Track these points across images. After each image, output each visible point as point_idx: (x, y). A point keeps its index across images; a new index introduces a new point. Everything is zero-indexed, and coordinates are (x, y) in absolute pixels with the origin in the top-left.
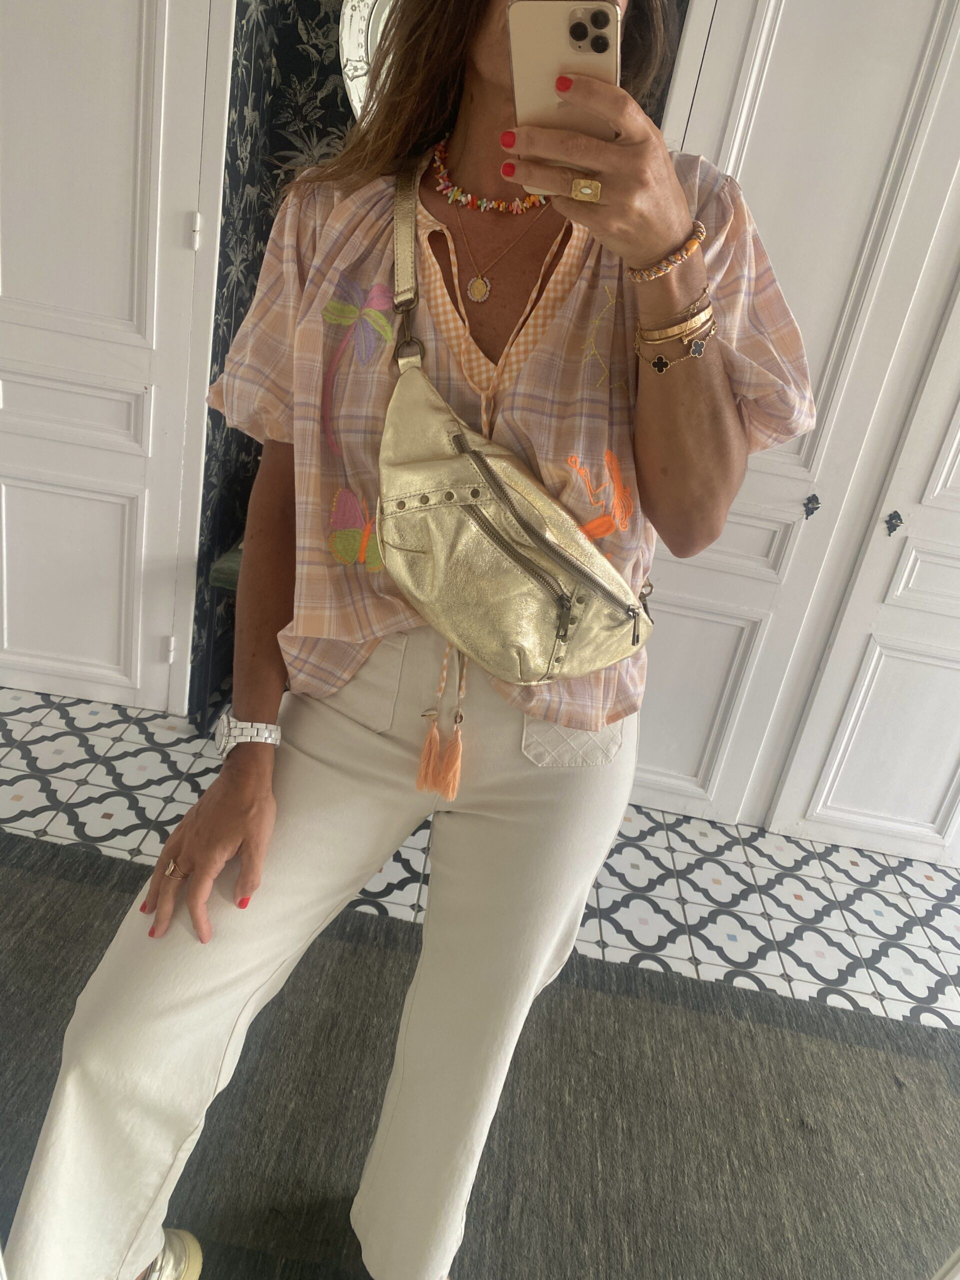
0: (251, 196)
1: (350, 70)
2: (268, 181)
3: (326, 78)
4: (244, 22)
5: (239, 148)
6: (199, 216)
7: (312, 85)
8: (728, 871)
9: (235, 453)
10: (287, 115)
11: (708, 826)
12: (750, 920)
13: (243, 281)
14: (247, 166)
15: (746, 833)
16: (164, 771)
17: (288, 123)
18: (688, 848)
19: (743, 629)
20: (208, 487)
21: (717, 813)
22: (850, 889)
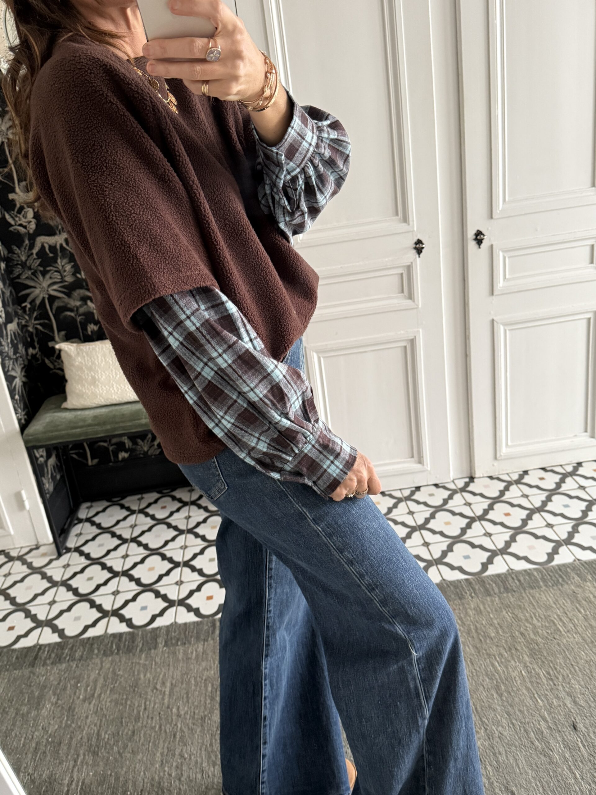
8: (454, 514)
9: (24, 350)
11: (434, 487)
12: (477, 542)
15: (460, 484)
16: (45, 584)
18: (422, 507)
19: (405, 347)
20: (9, 379)
21: (436, 477)
22: (543, 496)
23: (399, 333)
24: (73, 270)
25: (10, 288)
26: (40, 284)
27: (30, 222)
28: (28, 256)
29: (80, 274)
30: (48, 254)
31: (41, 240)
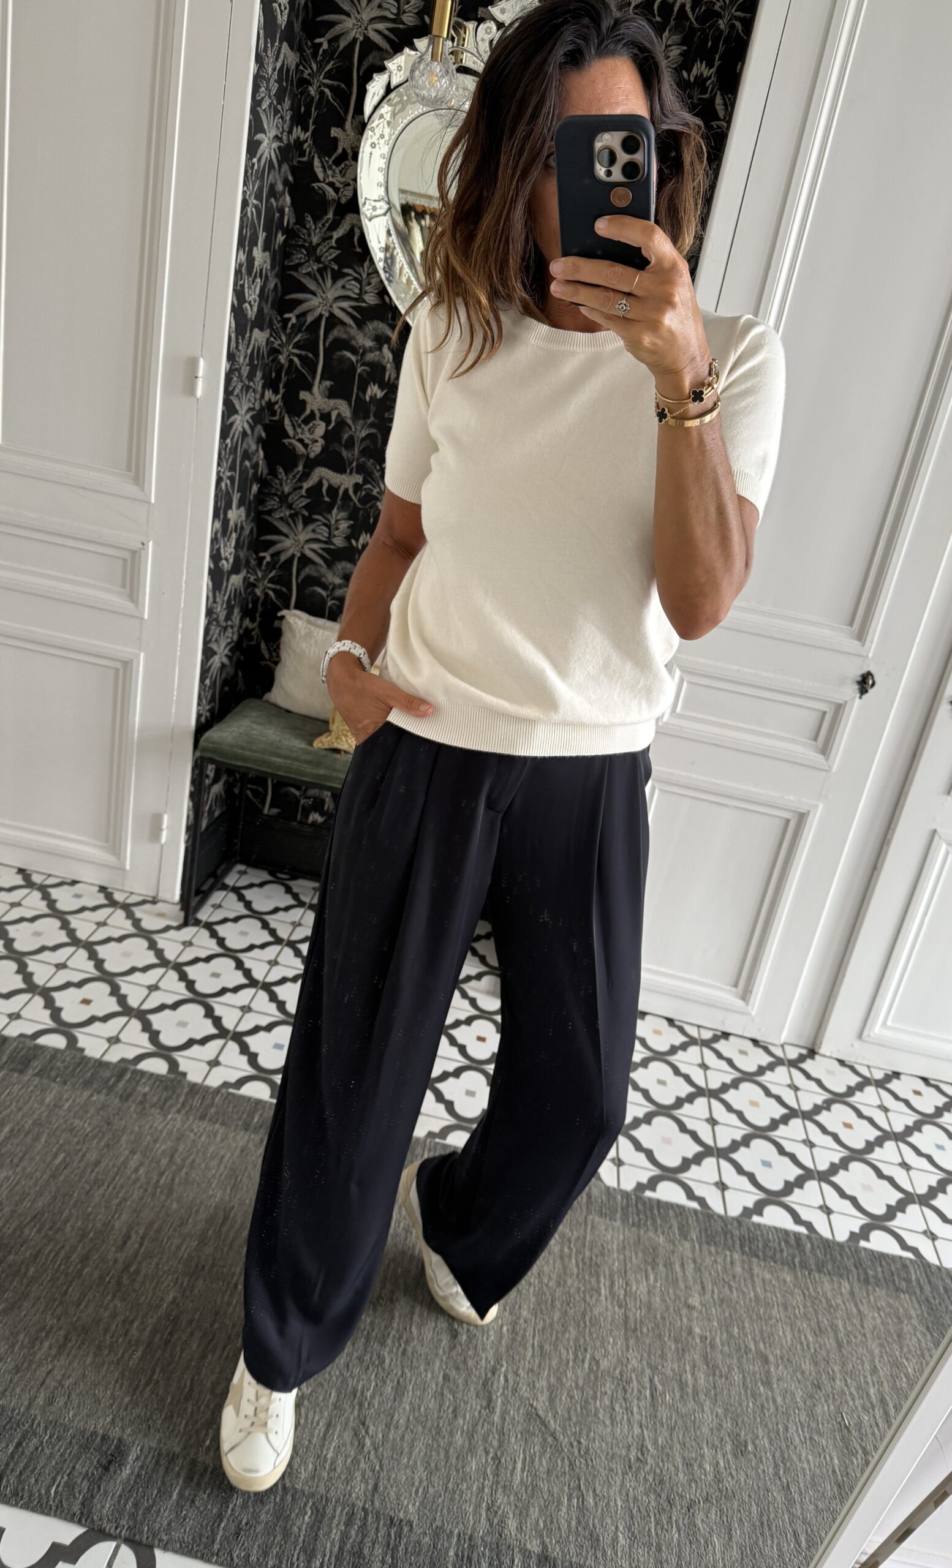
0: (260, 340)
1: (368, 210)
2: (278, 326)
3: (343, 217)
4: (255, 160)
5: (246, 290)
6: (202, 363)
7: (327, 225)
8: (768, 1093)
9: (238, 618)
10: (300, 256)
11: (750, 1044)
12: (789, 1147)
13: (249, 431)
14: (255, 309)
15: (793, 1054)
16: (150, 958)
17: (301, 264)
18: (724, 1065)
19: (788, 821)
20: (208, 653)
21: (760, 1030)
22: (910, 1119)
23: (787, 797)
24: (350, 530)
25: (253, 524)
26: (296, 535)
27: (316, 441)
28: (295, 489)
29: (357, 541)
30: (323, 497)
31: (322, 473)
